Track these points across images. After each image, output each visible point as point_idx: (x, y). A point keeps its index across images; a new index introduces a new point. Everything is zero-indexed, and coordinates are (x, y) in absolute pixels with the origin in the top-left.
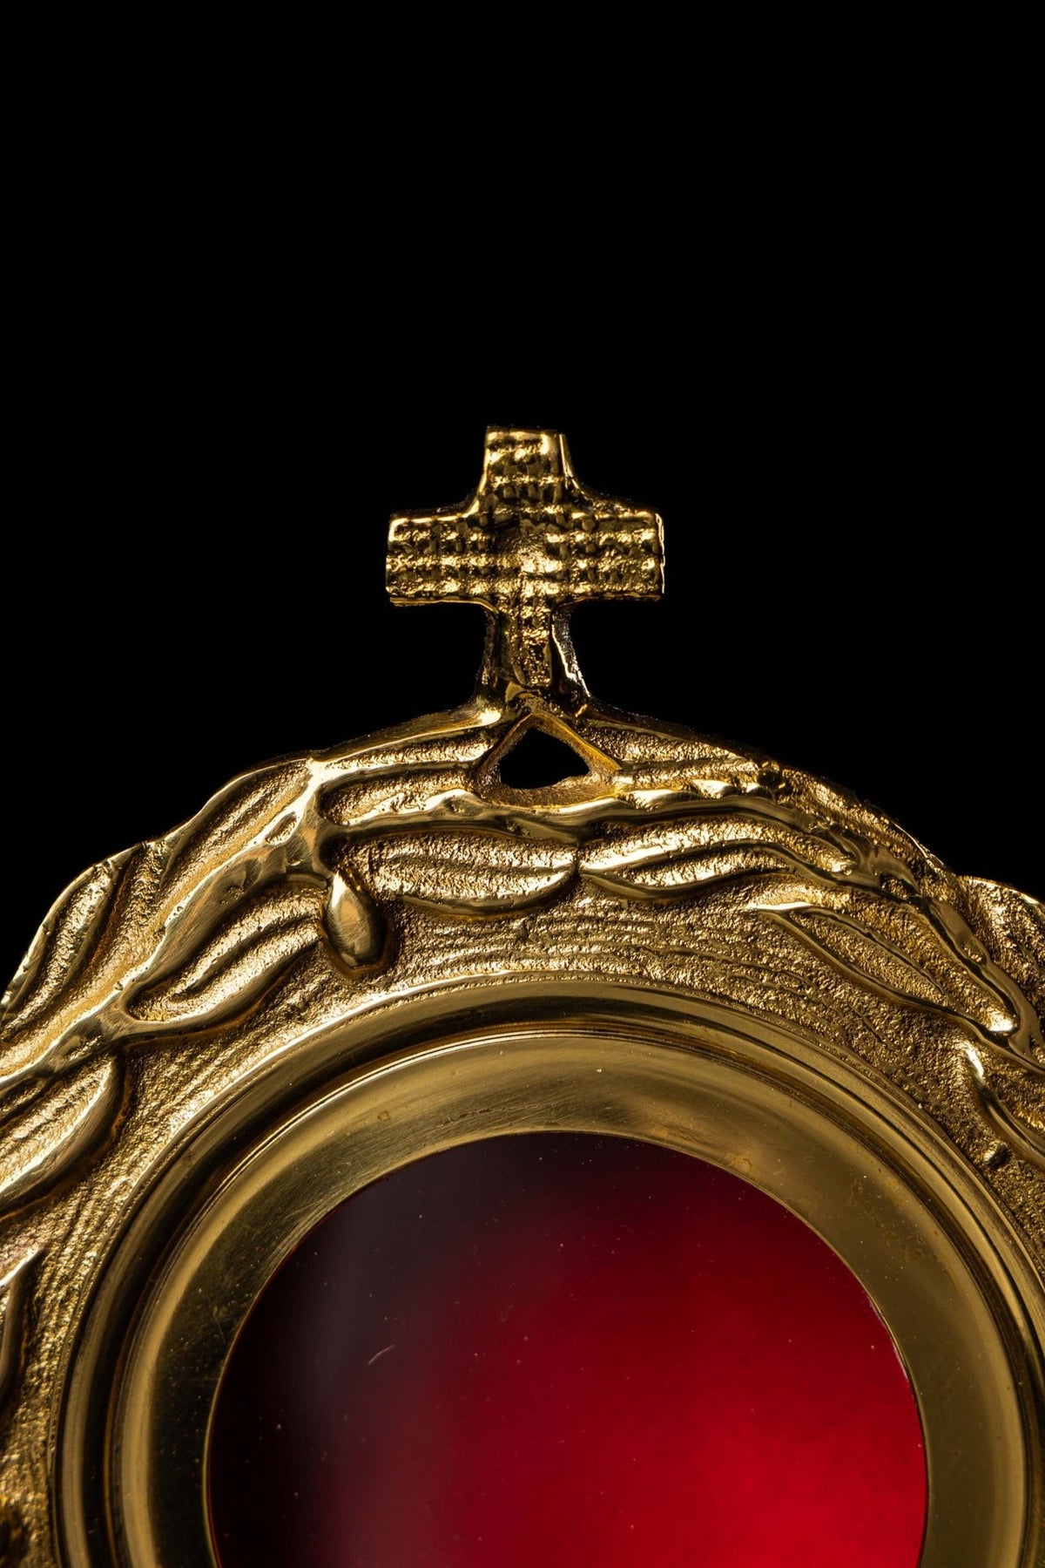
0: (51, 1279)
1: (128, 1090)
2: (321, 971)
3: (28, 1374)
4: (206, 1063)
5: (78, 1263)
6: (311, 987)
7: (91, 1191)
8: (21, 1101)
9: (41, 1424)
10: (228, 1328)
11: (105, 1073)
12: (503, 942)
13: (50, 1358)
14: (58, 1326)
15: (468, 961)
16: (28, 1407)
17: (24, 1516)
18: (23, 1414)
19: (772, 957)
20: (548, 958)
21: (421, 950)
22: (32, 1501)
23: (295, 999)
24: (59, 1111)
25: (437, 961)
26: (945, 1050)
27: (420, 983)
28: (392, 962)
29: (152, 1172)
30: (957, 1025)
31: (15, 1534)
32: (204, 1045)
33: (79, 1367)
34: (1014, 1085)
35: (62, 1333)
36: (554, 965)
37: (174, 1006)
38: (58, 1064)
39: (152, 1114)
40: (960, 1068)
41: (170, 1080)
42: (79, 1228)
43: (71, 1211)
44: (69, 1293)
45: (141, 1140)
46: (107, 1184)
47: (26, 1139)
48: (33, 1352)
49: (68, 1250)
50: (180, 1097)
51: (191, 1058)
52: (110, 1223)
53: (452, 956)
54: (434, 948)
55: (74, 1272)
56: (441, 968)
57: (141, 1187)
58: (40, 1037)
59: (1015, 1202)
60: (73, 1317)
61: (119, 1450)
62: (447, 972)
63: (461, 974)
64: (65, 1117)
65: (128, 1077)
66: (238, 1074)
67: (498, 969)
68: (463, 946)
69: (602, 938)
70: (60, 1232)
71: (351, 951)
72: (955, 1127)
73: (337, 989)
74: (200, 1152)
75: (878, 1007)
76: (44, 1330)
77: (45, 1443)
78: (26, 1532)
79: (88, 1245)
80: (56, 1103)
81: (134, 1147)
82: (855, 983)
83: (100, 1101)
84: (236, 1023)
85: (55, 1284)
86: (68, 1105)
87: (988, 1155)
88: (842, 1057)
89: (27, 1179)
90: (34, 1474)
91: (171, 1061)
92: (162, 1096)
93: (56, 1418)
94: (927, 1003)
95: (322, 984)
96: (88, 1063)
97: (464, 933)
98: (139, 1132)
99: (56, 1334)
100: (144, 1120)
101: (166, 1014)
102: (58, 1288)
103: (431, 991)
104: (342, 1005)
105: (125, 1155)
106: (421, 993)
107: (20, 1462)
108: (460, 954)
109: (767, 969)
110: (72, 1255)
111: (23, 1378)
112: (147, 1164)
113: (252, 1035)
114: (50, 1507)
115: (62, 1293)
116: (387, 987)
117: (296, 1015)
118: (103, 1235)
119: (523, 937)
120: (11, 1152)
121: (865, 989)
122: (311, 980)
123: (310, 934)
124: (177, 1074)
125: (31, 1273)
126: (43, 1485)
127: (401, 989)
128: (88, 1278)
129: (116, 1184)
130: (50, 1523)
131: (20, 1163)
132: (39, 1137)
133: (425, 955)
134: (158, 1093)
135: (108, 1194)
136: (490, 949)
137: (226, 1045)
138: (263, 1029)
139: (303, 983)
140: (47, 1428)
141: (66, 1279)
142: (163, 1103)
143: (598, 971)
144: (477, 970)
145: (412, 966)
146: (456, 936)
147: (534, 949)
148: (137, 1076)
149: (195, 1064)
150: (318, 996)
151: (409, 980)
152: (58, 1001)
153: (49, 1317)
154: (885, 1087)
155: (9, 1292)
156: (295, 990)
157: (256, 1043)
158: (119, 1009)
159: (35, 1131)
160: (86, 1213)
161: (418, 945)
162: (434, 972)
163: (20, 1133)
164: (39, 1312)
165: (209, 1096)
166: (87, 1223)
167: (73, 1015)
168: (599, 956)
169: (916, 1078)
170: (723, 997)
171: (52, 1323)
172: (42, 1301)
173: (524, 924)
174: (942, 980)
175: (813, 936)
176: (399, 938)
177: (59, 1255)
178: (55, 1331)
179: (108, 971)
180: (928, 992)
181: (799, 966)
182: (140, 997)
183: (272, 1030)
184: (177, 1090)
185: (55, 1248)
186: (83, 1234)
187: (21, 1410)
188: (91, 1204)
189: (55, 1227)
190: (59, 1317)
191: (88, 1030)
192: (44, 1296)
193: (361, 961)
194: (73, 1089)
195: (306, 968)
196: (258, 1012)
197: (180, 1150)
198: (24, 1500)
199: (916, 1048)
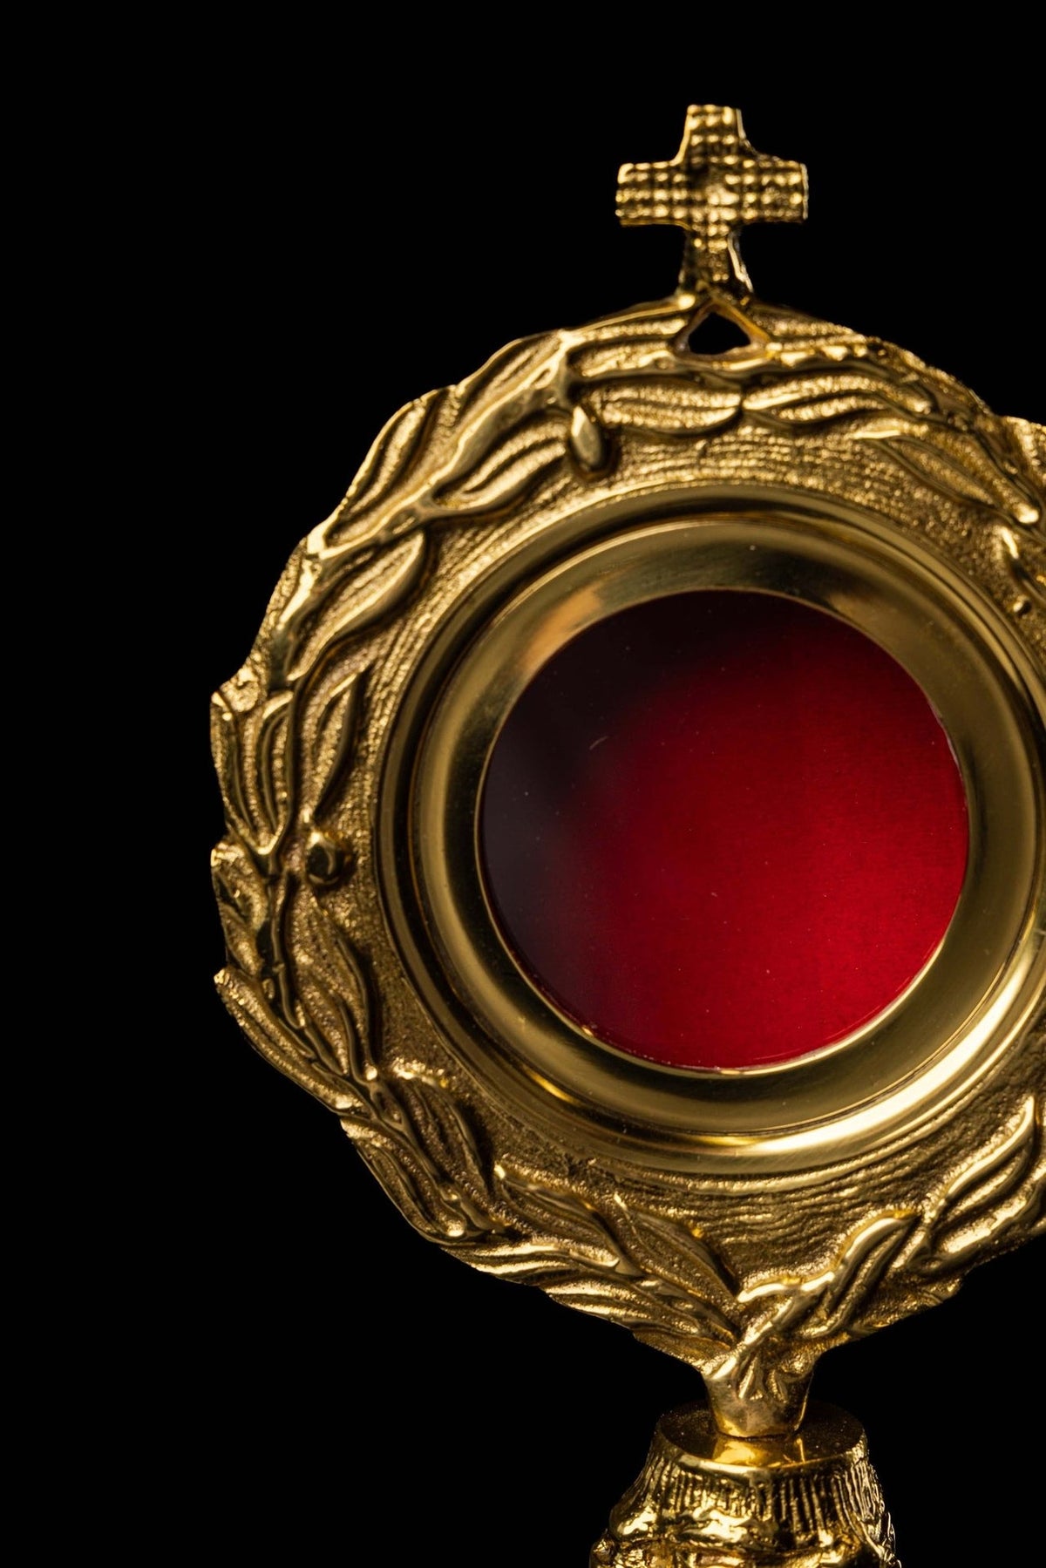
0: (377, 684)
1: (432, 556)
2: (565, 476)
3: (360, 747)
4: (485, 538)
5: (396, 673)
6: (559, 486)
7: (405, 624)
8: (360, 561)
9: (367, 784)
10: (495, 722)
11: (417, 542)
12: (690, 457)
13: (375, 738)
14: (381, 716)
15: (665, 470)
16: (359, 771)
17: (354, 847)
18: (356, 776)
19: (873, 470)
20: (720, 468)
21: (634, 463)
22: (361, 836)
23: (546, 495)
24: (386, 569)
25: (644, 470)
26: (990, 535)
27: (633, 485)
28: (613, 471)
29: (447, 611)
30: (998, 517)
31: (347, 859)
32: (483, 526)
33: (394, 745)
34: (1035, 558)
35: (384, 722)
36: (724, 473)
37: (465, 498)
38: (384, 537)
39: (448, 571)
40: (998, 547)
41: (461, 550)
42: (397, 650)
43: (391, 638)
44: (390, 694)
45: (440, 589)
46: (416, 620)
47: (361, 589)
48: (363, 734)
49: (389, 665)
50: (467, 561)
51: (475, 534)
52: (418, 646)
53: (655, 467)
54: (643, 462)
55: (392, 680)
56: (647, 475)
57: (439, 622)
58: (373, 516)
59: (1034, 638)
60: (392, 711)
61: (418, 804)
62: (651, 477)
63: (660, 479)
64: (389, 572)
65: (432, 548)
66: (507, 546)
67: (685, 475)
68: (662, 460)
69: (757, 455)
70: (383, 652)
71: (585, 461)
72: (994, 587)
73: (575, 489)
74: (480, 600)
75: (943, 504)
76: (372, 718)
77: (370, 797)
78: (355, 857)
79: (402, 662)
80: (382, 564)
81: (435, 594)
82: (931, 488)
83: (415, 561)
84: (505, 511)
85: (379, 687)
86: (392, 565)
87: (1017, 607)
88: (918, 539)
89: (362, 614)
90: (361, 820)
91: (461, 536)
92: (456, 560)
93: (378, 779)
94: (977, 500)
95: (566, 485)
96: (405, 537)
97: (665, 452)
98: (439, 584)
99: (380, 723)
100: (442, 577)
101: (462, 502)
102: (382, 690)
103: (639, 490)
104: (580, 499)
105: (429, 600)
106: (632, 492)
107: (353, 809)
108: (661, 465)
109: (868, 477)
110: (392, 668)
111: (356, 750)
112: (444, 607)
113: (517, 520)
114: (372, 841)
115: (384, 695)
116: (610, 486)
117: (546, 505)
118: (413, 655)
119: (704, 454)
120: (351, 596)
121: (935, 491)
122: (558, 481)
123: (559, 450)
124: (465, 546)
125: (363, 680)
126: (368, 827)
127: (619, 489)
128: (402, 684)
129: (422, 620)
130: (372, 852)
131: (358, 604)
132: (371, 586)
133: (637, 466)
134: (452, 558)
135: (417, 626)
136: (681, 462)
137: (499, 526)
138: (525, 515)
139: (552, 484)
140: (371, 786)
141: (386, 685)
142: (456, 564)
143: (753, 478)
144: (671, 476)
145: (627, 473)
146: (657, 453)
147: (711, 462)
148: (438, 546)
149: (478, 539)
150: (562, 493)
151: (625, 483)
152: (387, 493)
153: (374, 710)
154: (946, 559)
155: (348, 693)
156: (547, 488)
157: (519, 525)
158: (429, 499)
159: (370, 582)
160: (401, 640)
161: (631, 460)
162: (642, 478)
163: (358, 583)
164: (369, 705)
165: (487, 560)
166: (402, 646)
167: (395, 503)
168: (755, 468)
169: (969, 554)
170: (839, 496)
171: (377, 714)
172: (370, 699)
173: (705, 445)
174: (989, 487)
175: (900, 454)
176: (619, 454)
177: (383, 667)
178: (378, 720)
179: (419, 474)
180: (979, 493)
181: (892, 476)
182: (442, 491)
183: (531, 516)
184: (465, 557)
185: (380, 663)
186: (400, 653)
187: (354, 774)
188: (405, 634)
189: (379, 649)
190: (382, 710)
191: (409, 512)
192: (372, 695)
193: (594, 469)
194: (395, 554)
195: (555, 474)
196: (522, 504)
197: (467, 598)
198: (354, 835)
199: (970, 532)
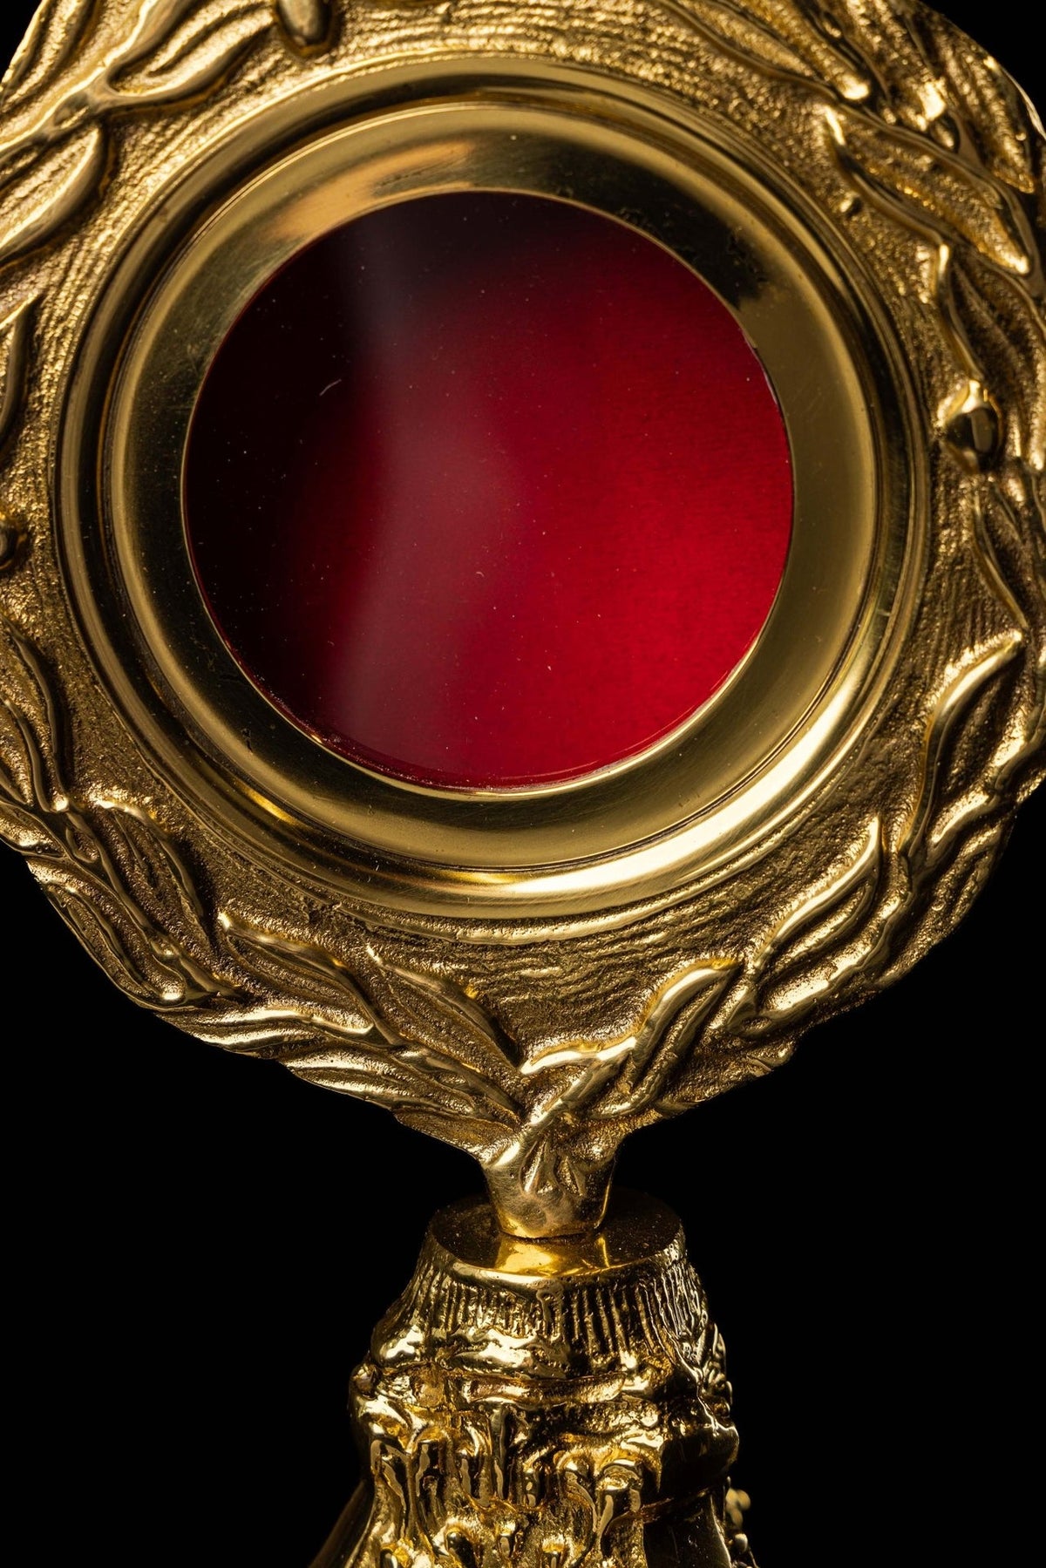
0: (49, 319)
1: (111, 156)
2: (275, 52)
3: (31, 399)
4: (178, 132)
5: (72, 305)
6: (268, 65)
7: (81, 243)
8: (21, 164)
9: (42, 443)
10: (200, 363)
11: (92, 138)
12: (430, 24)
13: (50, 387)
14: (56, 359)
15: (400, 41)
16: (31, 429)
17: (28, 523)
18: (27, 435)
19: (660, 36)
20: (468, 38)
21: (361, 32)
22: (37, 511)
23: (253, 76)
24: (54, 173)
25: (375, 40)
26: (809, 115)
27: (360, 60)
28: (335, 43)
29: (132, 226)
30: (818, 92)
31: (22, 539)
32: (175, 117)
33: (74, 395)
34: (865, 144)
35: (59, 366)
36: (474, 44)
37: (150, 81)
38: (51, 132)
39: (132, 177)
40: (820, 130)
41: (148, 147)
42: (72, 275)
43: (64, 260)
44: (65, 331)
45: (124, 198)
46: (95, 238)
47: (26, 198)
48: (34, 381)
49: (63, 294)
50: (156, 162)
51: (166, 128)
52: (98, 270)
53: (387, 37)
54: (372, 31)
55: (68, 313)
56: (377, 48)
57: (123, 239)
58: (37, 107)
59: (867, 245)
60: (69, 352)
61: (108, 468)
62: (383, 51)
63: (394, 53)
64: (58, 178)
65: (112, 144)
66: (205, 142)
67: (426, 47)
68: (397, 28)
69: (515, 20)
70: (55, 278)
71: (299, 32)
72: (816, 181)
73: (289, 67)
74: (174, 209)
75: (750, 78)
76: (44, 362)
77: (46, 460)
78: (31, 536)
79: (80, 289)
80: (50, 167)
81: (118, 204)
82: (732, 57)
83: (90, 163)
84: (201, 98)
85: (52, 323)
86: (61, 168)
87: (845, 206)
88: (719, 121)
89: (26, 232)
90: (37, 490)
91: (148, 130)
92: (141, 161)
93: (54, 438)
94: (791, 72)
95: (277, 63)
96: (77, 132)
97: (398, 17)
98: (122, 192)
99: (54, 369)
100: (125, 182)
101: (144, 88)
102: (55, 327)
103: (368, 67)
104: (294, 81)
105: (110, 212)
106: (360, 69)
107: (25, 476)
108: (395, 35)
109: (654, 45)
110: (67, 298)
111: (26, 404)
112: (128, 220)
113: (217, 107)
114: (50, 515)
115: (58, 332)
116: (332, 61)
117: (252, 89)
118: (93, 281)
119: (447, 20)
120: (13, 209)
121: (739, 62)
122: (266, 59)
123: (265, 19)
124: (153, 142)
125: (31, 316)
126: (45, 498)
127: (343, 66)
128: (80, 319)
129: (102, 238)
130: (51, 529)
131: (20, 219)
132: (37, 196)
133: (364, 36)
134: (137, 158)
135: (96, 246)
136: (419, 31)
137: (195, 116)
138: (227, 102)
139: (260, 62)
140: (47, 447)
141: (61, 320)
142: (142, 166)
143: (511, 50)
144: (408, 49)
145: (352, 46)
146: (390, 20)
147: (457, 30)
148: (120, 143)
149: (169, 133)
150: (272, 73)
151: (350, 58)
152: (52, 78)
153: (47, 352)
154: (755, 146)
155: (13, 329)
156: (253, 67)
157: (220, 114)
158: (104, 83)
159: (34, 191)
160: (77, 263)
161: (357, 28)
162: (372, 51)
163: (20, 192)
164: (40, 346)
165: (181, 160)
166: (79, 271)
167: (64, 90)
168: (513, 36)
169: (783, 140)
170: (618, 70)
171: (50, 357)
172: (41, 338)
173: (448, 9)
174: (807, 57)
175: (694, 16)
176: (341, 23)
177: (55, 298)
178: (53, 364)
179: (92, 52)
180: (794, 62)
181: (684, 42)
182: (120, 75)
183: (234, 103)
184: (153, 156)
185: (52, 292)
186: (75, 280)
187: (25, 432)
188: (82, 254)
189: (51, 274)
190: (56, 352)
191: (75, 103)
192: (44, 333)
193: (310, 41)
194: (65, 154)
195: (262, 48)
196: (222, 88)
197: (157, 209)
198: (29, 509)
199: (783, 112)
